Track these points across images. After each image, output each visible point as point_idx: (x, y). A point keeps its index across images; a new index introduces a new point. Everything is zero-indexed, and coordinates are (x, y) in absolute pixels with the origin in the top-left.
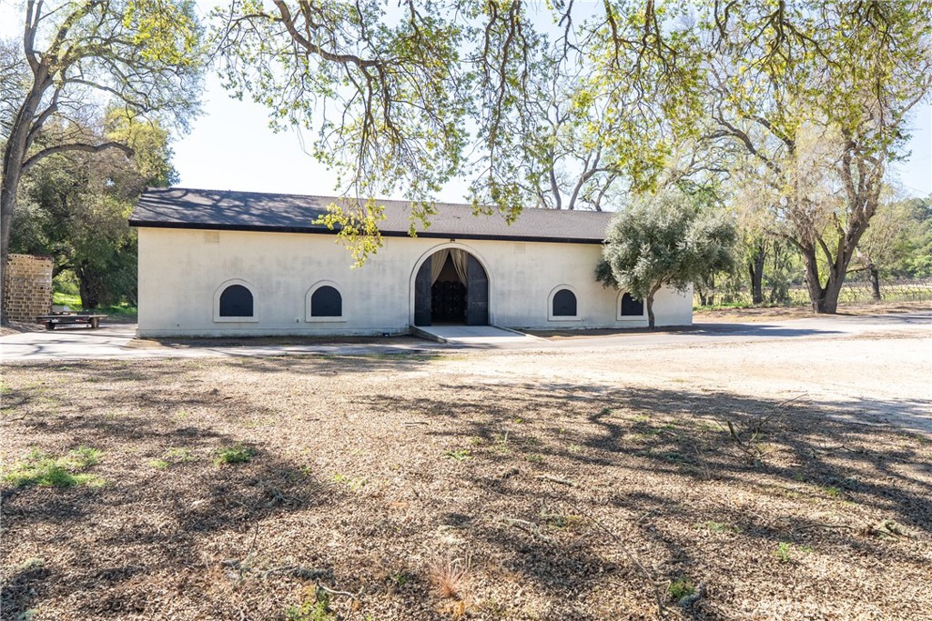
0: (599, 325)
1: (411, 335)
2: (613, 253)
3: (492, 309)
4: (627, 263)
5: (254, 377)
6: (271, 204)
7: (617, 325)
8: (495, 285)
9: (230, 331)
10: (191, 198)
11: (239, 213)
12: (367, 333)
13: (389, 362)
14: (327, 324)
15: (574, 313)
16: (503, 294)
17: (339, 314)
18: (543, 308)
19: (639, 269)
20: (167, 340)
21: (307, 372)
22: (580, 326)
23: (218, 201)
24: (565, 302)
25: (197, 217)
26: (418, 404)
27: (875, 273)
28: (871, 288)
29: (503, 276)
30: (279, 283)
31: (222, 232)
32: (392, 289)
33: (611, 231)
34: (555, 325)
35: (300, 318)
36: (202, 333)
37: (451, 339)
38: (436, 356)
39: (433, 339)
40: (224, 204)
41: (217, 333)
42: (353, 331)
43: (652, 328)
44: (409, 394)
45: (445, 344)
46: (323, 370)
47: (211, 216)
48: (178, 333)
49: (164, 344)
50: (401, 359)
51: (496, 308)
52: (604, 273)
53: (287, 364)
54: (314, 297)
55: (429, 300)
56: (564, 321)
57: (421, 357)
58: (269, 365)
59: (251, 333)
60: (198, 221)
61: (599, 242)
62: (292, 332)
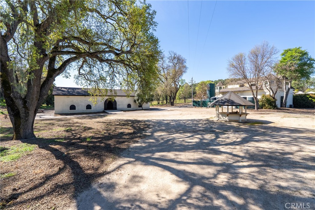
0: (135, 109)
1: (104, 112)
2: (136, 98)
3: (117, 107)
4: (138, 100)
5: (81, 120)
6: (78, 90)
7: (138, 109)
8: (118, 103)
9: (72, 112)
10: (63, 89)
11: (73, 92)
12: (96, 112)
13: (100, 117)
14: (89, 111)
15: (131, 107)
16: (119, 105)
17: (91, 109)
18: (125, 107)
19: (140, 101)
20: (61, 114)
21: (88, 119)
22: (132, 109)
23: (68, 90)
24: (129, 106)
25: (65, 93)
26: (102, 122)
27: (185, 98)
28: (184, 100)
29: (119, 102)
30: (80, 104)
31: (70, 96)
32: (100, 104)
33: (136, 95)
34: (128, 110)
35: (84, 110)
36: (66, 113)
37: (110, 113)
38: (106, 116)
39: (107, 113)
40: (69, 90)
41: (69, 113)
42: (94, 112)
43: (142, 110)
44: (101, 121)
45: (109, 114)
46: (90, 119)
47: (68, 93)
48: (62, 113)
49: (61, 115)
50: (102, 117)
51: (118, 107)
52: (135, 101)
53: (84, 118)
54: (86, 106)
55: (106, 106)
56: (129, 109)
57: (104, 116)
58: (81, 118)
59: (76, 112)
60: (66, 94)
61: (134, 96)
62: (83, 112)
